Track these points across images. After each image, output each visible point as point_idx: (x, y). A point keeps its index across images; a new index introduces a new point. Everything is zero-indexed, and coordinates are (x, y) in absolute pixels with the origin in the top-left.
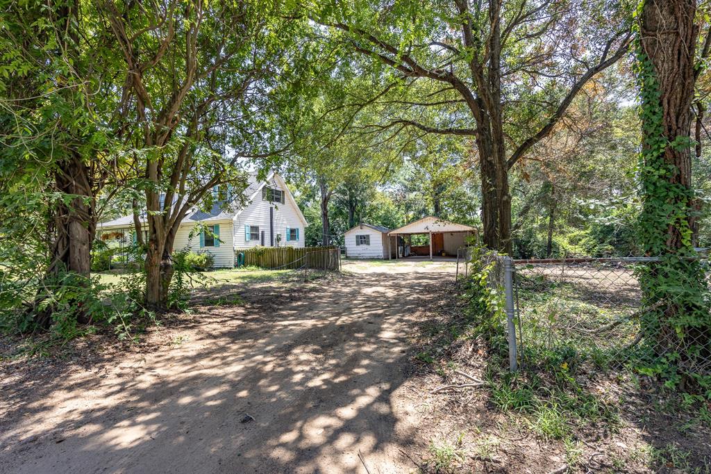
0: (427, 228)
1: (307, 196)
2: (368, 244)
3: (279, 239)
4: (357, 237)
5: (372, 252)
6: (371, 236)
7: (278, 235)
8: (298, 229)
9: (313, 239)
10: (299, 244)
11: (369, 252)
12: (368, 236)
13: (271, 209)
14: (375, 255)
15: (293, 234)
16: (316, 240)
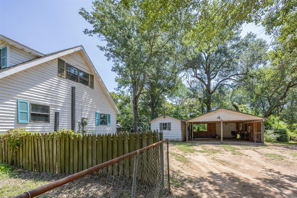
0: (219, 118)
1: (125, 102)
2: (170, 129)
3: (83, 124)
4: (161, 124)
5: (173, 136)
6: (171, 124)
7: (83, 119)
8: (109, 115)
9: (128, 126)
10: (110, 129)
11: (170, 135)
12: (170, 124)
13: (73, 89)
14: (175, 138)
15: (104, 120)
16: (129, 127)
